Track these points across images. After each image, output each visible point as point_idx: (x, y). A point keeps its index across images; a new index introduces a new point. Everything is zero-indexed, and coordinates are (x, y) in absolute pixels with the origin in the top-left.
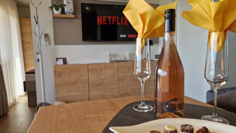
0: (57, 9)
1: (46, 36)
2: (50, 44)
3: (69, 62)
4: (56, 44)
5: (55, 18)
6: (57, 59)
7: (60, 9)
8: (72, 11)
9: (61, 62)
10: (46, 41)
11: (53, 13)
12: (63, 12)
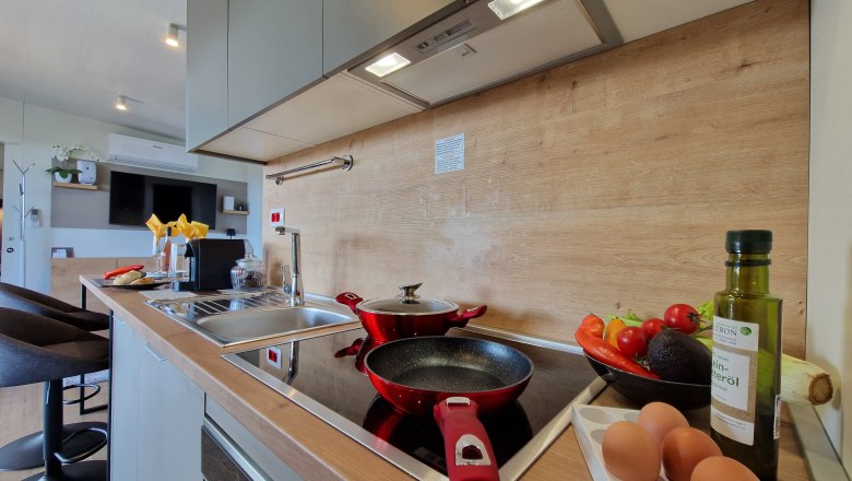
0: (64, 176)
1: (35, 212)
2: (41, 225)
3: (78, 254)
4: (53, 225)
5: (56, 188)
6: (54, 250)
7: (70, 176)
8: (94, 180)
9: (63, 254)
10: (33, 220)
11: (54, 179)
12: (75, 179)
